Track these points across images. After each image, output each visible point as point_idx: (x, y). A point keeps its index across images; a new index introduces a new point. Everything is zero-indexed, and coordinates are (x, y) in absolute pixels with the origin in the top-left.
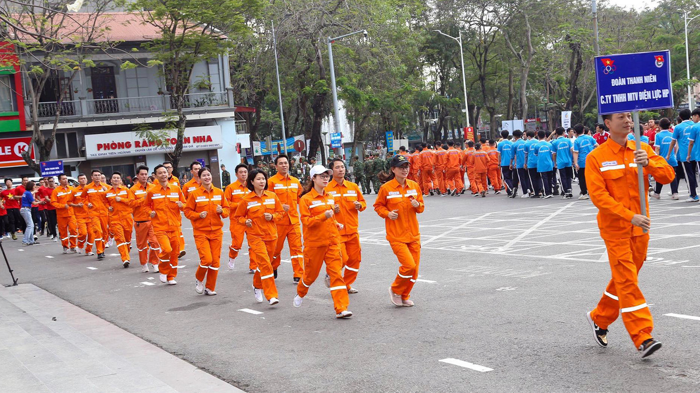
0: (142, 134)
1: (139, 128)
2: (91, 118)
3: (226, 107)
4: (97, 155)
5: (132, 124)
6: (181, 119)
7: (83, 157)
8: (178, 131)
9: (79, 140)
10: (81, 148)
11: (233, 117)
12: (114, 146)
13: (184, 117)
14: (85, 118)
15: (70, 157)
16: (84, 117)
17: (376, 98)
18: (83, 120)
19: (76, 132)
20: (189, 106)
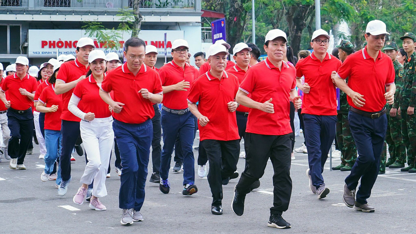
0: (91, 33)
1: (89, 26)
2: (38, 11)
3: (191, 10)
4: (41, 53)
5: (83, 22)
6: (137, 19)
7: (25, 54)
8: (133, 32)
9: (22, 35)
10: (24, 44)
11: (199, 22)
12: (60, 45)
13: (140, 17)
14: (31, 11)
15: (10, 53)
16: (30, 9)
17: (371, 16)
18: (29, 12)
19: (21, 26)
20: (149, 6)
